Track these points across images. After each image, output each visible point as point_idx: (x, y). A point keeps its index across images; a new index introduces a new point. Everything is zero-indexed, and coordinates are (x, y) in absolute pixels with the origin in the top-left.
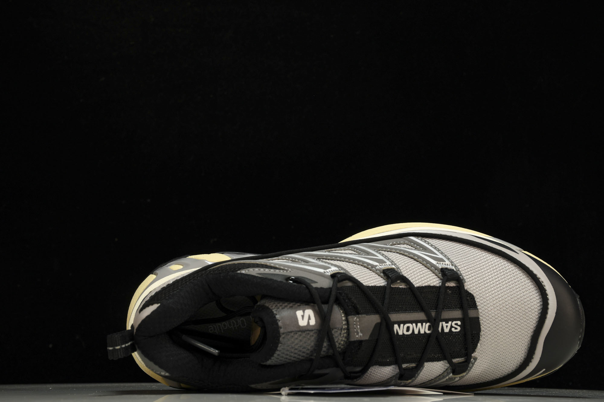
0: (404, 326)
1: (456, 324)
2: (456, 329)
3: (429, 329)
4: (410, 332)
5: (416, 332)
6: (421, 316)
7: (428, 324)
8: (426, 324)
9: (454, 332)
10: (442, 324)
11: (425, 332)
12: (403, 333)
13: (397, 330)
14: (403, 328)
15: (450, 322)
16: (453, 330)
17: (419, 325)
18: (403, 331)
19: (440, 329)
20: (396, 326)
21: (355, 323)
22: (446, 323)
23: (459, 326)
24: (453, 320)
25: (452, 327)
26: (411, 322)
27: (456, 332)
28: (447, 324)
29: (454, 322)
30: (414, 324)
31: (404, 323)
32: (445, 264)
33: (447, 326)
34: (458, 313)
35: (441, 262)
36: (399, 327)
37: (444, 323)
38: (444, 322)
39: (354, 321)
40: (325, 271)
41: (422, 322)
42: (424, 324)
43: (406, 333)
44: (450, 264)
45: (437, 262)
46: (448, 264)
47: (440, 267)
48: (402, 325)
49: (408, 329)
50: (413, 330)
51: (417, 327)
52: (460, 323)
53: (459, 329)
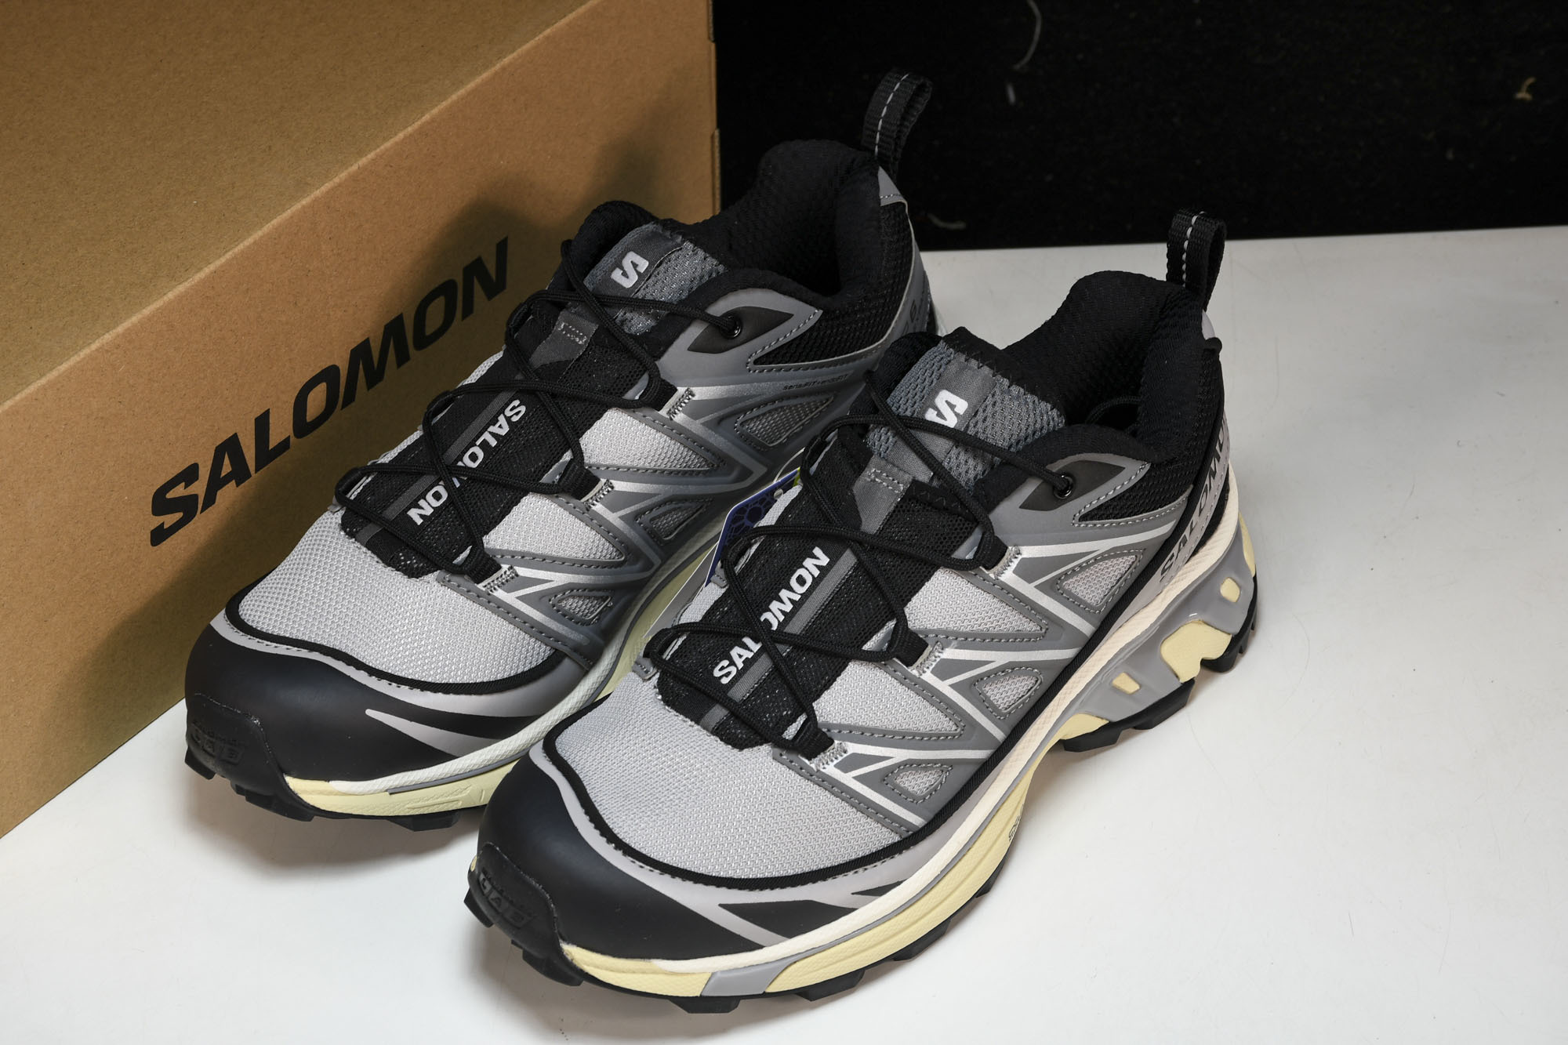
0: (812, 575)
2: (722, 668)
3: (767, 622)
4: (793, 582)
5: (784, 594)
6: (796, 627)
7: (775, 628)
8: (779, 621)
9: (721, 661)
10: (751, 651)
11: (770, 611)
12: (803, 567)
13: (818, 558)
14: (810, 573)
15: (740, 665)
16: (725, 663)
17: (788, 607)
18: (807, 569)
19: (747, 641)
20: (824, 560)
21: (896, 481)
22: (747, 658)
24: (740, 673)
25: (732, 663)
27: (717, 664)
28: (744, 658)
29: (734, 673)
30: (797, 598)
31: (817, 581)
32: (832, 761)
33: (740, 656)
34: (740, 693)
35: (843, 760)
36: (817, 566)
37: (750, 655)
38: (750, 657)
39: (898, 483)
41: (789, 616)
42: (782, 618)
43: (800, 572)
44: (823, 771)
45: (849, 753)
46: (826, 766)
47: (836, 742)
48: (816, 573)
49: (801, 581)
50: (791, 589)
51: (789, 599)
52: (725, 681)
53: (717, 673)
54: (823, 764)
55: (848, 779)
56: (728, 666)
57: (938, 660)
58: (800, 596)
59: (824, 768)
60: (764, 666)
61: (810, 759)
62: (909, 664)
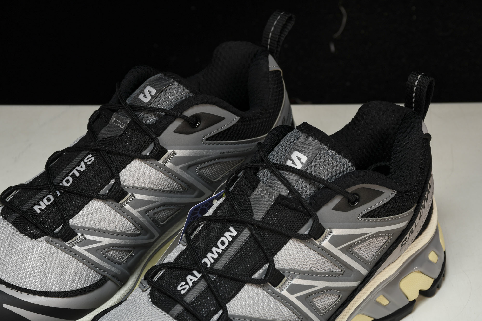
1: (184, 289)
3: (205, 262)
4: (219, 244)
5: (214, 249)
6: (219, 266)
7: (209, 266)
8: (211, 263)
9: (181, 282)
10: (197, 277)
11: (207, 257)
12: (224, 236)
13: (231, 232)
14: (227, 239)
15: (191, 285)
17: (216, 256)
18: (226, 237)
19: (195, 272)
20: (234, 233)
22: (194, 281)
23: (181, 290)
24: (191, 289)
25: (187, 283)
27: (179, 283)
28: (193, 281)
29: (187, 288)
30: (220, 251)
31: (230, 243)
33: (191, 280)
34: (190, 298)
36: (231, 236)
37: (196, 279)
39: (272, 196)
40: (331, 234)
41: (216, 260)
42: (212, 261)
43: (223, 238)
48: (230, 239)
49: (223, 243)
50: (218, 247)
51: (217, 252)
52: (183, 292)
53: (179, 288)
56: (185, 285)
57: (290, 284)
58: (222, 251)
60: (202, 285)
62: (275, 286)
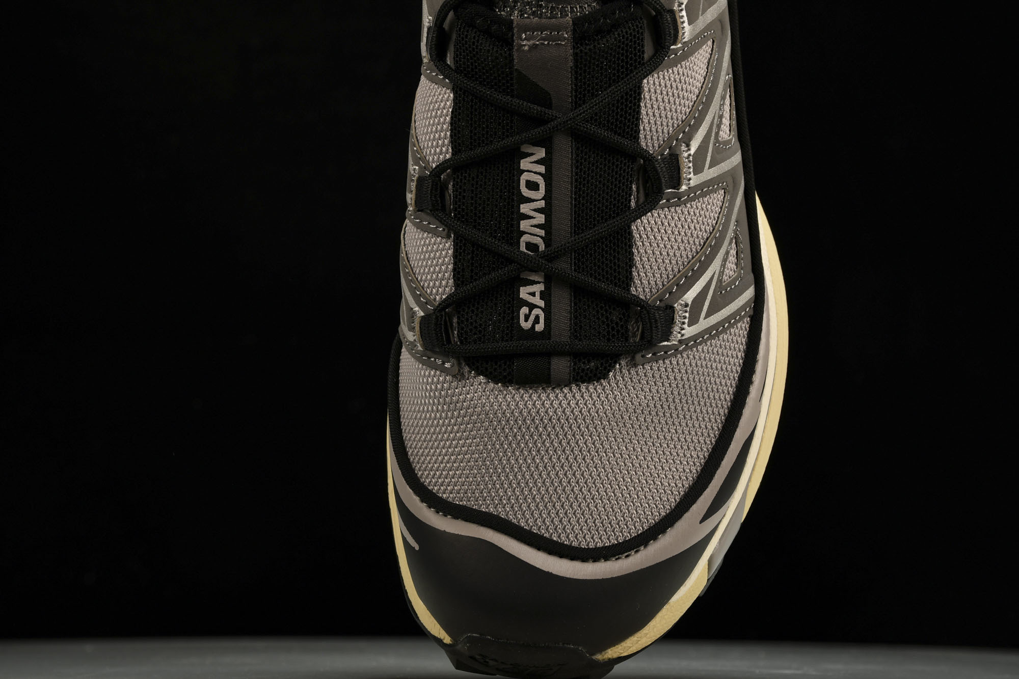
0: (539, 174)
1: (537, 318)
2: (527, 318)
3: (529, 245)
4: (525, 192)
5: (525, 208)
6: (561, 231)
8: (541, 237)
9: (518, 311)
10: (539, 283)
11: (525, 233)
12: (522, 171)
13: (531, 154)
14: (535, 173)
15: (541, 303)
16: (524, 310)
17: (540, 219)
18: (528, 171)
19: (527, 275)
22: (541, 292)
23: (533, 327)
24: (549, 311)
25: (532, 307)
26: (547, 198)
28: (538, 294)
29: (541, 315)
30: (542, 204)
31: (547, 177)
32: (684, 323)
33: (533, 294)
35: (690, 314)
36: (538, 162)
37: (541, 287)
38: (542, 289)
40: (683, 6)
41: (547, 227)
42: (542, 233)
43: (524, 177)
44: (683, 338)
45: (690, 303)
46: (683, 332)
47: (676, 305)
48: (542, 169)
49: (533, 186)
50: (529, 200)
51: (535, 210)
52: (540, 327)
53: (526, 325)
54: (679, 333)
55: (704, 323)
56: (530, 311)
57: (691, 158)
58: (543, 201)
59: (683, 335)
61: (668, 340)
62: (677, 185)
